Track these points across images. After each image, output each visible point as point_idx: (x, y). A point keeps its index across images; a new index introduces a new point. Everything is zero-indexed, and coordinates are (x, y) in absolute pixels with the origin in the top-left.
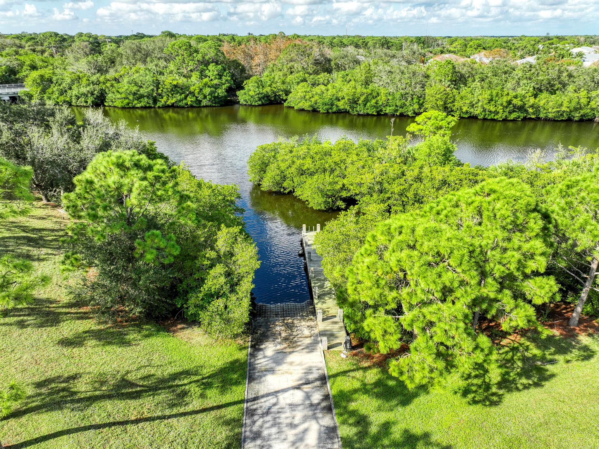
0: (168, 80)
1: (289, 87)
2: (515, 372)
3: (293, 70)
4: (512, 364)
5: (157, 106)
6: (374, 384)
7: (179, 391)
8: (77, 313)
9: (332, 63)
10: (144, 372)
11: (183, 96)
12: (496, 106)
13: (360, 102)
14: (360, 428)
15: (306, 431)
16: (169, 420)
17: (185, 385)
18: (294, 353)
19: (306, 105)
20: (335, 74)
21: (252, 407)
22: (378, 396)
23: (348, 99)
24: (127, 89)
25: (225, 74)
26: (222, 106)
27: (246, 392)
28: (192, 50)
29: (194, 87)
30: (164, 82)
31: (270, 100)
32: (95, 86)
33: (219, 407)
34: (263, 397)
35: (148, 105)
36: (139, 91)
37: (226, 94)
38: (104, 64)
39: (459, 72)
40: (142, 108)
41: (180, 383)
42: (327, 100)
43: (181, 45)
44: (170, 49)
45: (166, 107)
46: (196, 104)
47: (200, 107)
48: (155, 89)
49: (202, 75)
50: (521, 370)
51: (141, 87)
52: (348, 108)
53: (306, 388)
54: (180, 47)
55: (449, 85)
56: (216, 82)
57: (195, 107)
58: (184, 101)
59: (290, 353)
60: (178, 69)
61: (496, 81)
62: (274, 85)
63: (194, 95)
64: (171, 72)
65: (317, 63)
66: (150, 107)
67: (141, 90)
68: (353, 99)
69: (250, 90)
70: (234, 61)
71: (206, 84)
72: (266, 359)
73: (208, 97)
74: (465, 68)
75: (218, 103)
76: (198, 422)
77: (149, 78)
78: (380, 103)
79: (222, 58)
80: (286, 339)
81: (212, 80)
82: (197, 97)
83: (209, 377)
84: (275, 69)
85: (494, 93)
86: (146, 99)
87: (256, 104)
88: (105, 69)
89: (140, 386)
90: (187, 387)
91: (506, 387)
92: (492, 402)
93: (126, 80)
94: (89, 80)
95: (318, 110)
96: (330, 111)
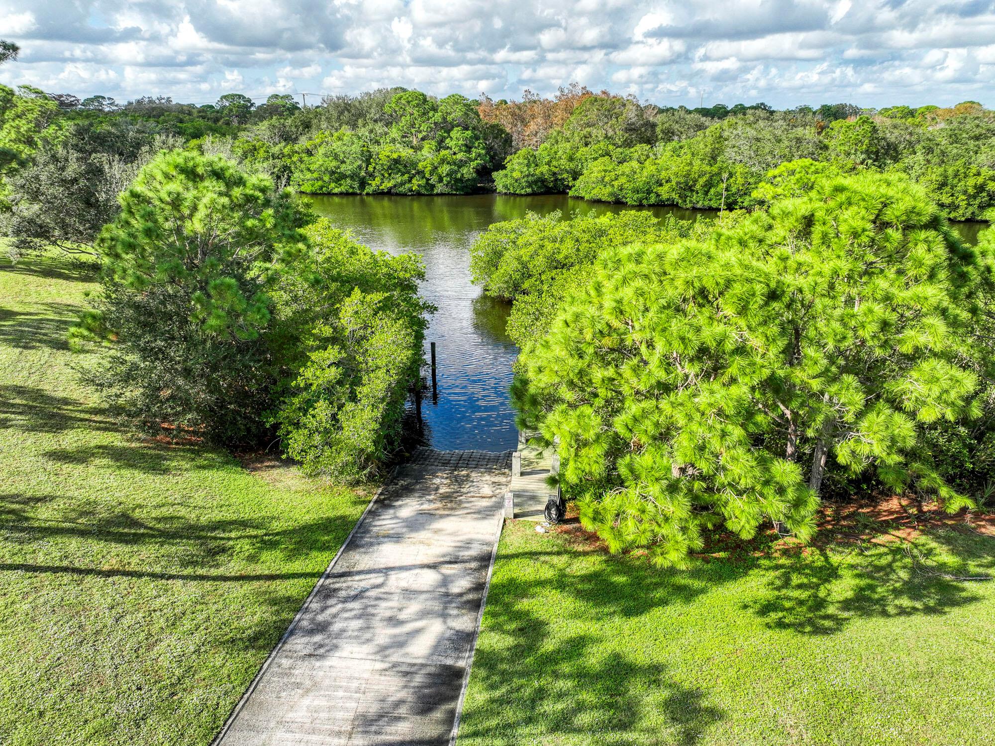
0: (385, 152)
1: (580, 167)
2: (890, 586)
3: (589, 140)
4: (887, 574)
5: (365, 193)
6: (582, 576)
7: (212, 544)
8: (100, 422)
9: (658, 130)
10: (165, 512)
11: (406, 177)
12: (952, 195)
13: (698, 187)
14: (522, 640)
15: (418, 631)
16: (169, 582)
17: (229, 539)
18: (452, 518)
19: (604, 193)
20: (660, 147)
21: (332, 586)
22: (580, 594)
23: (678, 183)
24: (322, 165)
25: (476, 145)
26: (467, 194)
27: (333, 562)
28: (427, 107)
29: (425, 163)
30: (378, 154)
31: (547, 187)
32: (276, 160)
33: (272, 577)
34: (360, 573)
35: (351, 191)
36: (339, 168)
37: (474, 175)
38: (294, 129)
39: (884, 139)
40: (341, 194)
41: (222, 535)
42: (639, 184)
43: (410, 99)
44: (393, 105)
45: (379, 194)
46: (427, 190)
47: (431, 195)
48: (364, 165)
49: (441, 145)
50: (903, 585)
51: (343, 162)
52: (675, 196)
53: (448, 570)
54: (409, 102)
55: (864, 160)
56: (460, 156)
57: (424, 195)
58: (407, 186)
59: (442, 517)
60: (403, 137)
61: (955, 151)
62: (554, 163)
63: (424, 177)
64: (393, 141)
65: (631, 130)
66: (354, 194)
67: (344, 165)
68: (686, 183)
69: (513, 170)
70: (493, 127)
71: (443, 161)
72: (398, 521)
73: (445, 179)
74: (896, 132)
75: (462, 189)
76: (220, 592)
77: (356, 148)
78: (734, 190)
79: (475, 122)
80: (446, 497)
81: (455, 154)
82: (428, 180)
83: (277, 534)
84: (559, 139)
85: (950, 171)
86: (349, 181)
87: (523, 192)
88: (293, 136)
89: (146, 528)
90: (231, 543)
91: (857, 609)
92: (817, 628)
93: (321, 150)
94: (268, 152)
95: (624, 200)
96: (645, 202)
